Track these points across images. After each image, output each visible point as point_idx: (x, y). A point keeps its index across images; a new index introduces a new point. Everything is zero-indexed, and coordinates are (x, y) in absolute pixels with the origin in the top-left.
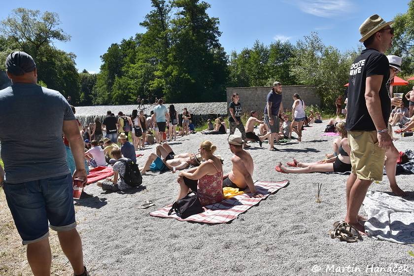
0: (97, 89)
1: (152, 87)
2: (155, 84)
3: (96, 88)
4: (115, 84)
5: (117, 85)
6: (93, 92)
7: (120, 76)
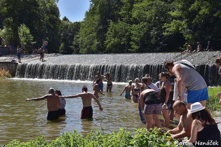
0: (80, 39)
1: (168, 31)
2: (171, 27)
3: (78, 38)
4: (110, 30)
5: (111, 32)
6: (74, 43)
7: (115, 21)
